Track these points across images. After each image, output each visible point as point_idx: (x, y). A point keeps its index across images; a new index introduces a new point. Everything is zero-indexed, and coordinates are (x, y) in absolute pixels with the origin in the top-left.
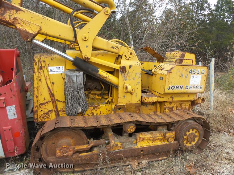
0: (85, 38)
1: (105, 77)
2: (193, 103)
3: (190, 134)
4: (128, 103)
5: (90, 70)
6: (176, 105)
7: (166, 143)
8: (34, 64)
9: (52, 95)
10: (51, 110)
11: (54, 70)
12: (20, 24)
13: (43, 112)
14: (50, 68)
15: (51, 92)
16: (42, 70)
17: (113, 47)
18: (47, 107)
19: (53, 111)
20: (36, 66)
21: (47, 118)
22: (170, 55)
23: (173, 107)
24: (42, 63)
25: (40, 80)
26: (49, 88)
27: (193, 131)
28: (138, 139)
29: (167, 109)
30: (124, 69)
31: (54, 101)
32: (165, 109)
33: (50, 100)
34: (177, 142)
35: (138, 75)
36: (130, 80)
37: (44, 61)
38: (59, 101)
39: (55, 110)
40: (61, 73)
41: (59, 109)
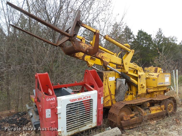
0: (127, 63)
1: (133, 81)
2: (165, 91)
3: (169, 106)
4: (142, 93)
5: (127, 78)
6: (158, 93)
7: (162, 111)
8: (104, 76)
9: (110, 92)
10: (109, 100)
11: (111, 79)
12: (104, 58)
13: (106, 101)
14: (110, 78)
15: (110, 90)
16: (106, 79)
17: (135, 67)
18: (108, 99)
19: (110, 100)
20: (105, 78)
21: (108, 104)
22: (148, 69)
23: (157, 94)
24: (107, 76)
25: (106, 84)
26: (109, 88)
27: (170, 104)
28: (151, 110)
29: (155, 95)
30: (140, 77)
31: (111, 95)
32: (154, 95)
33: (109, 94)
34: (165, 110)
35: (145, 79)
36: (142, 81)
37: (108, 75)
38: (112, 95)
39: (111, 99)
40: (113, 80)
41: (113, 99)
